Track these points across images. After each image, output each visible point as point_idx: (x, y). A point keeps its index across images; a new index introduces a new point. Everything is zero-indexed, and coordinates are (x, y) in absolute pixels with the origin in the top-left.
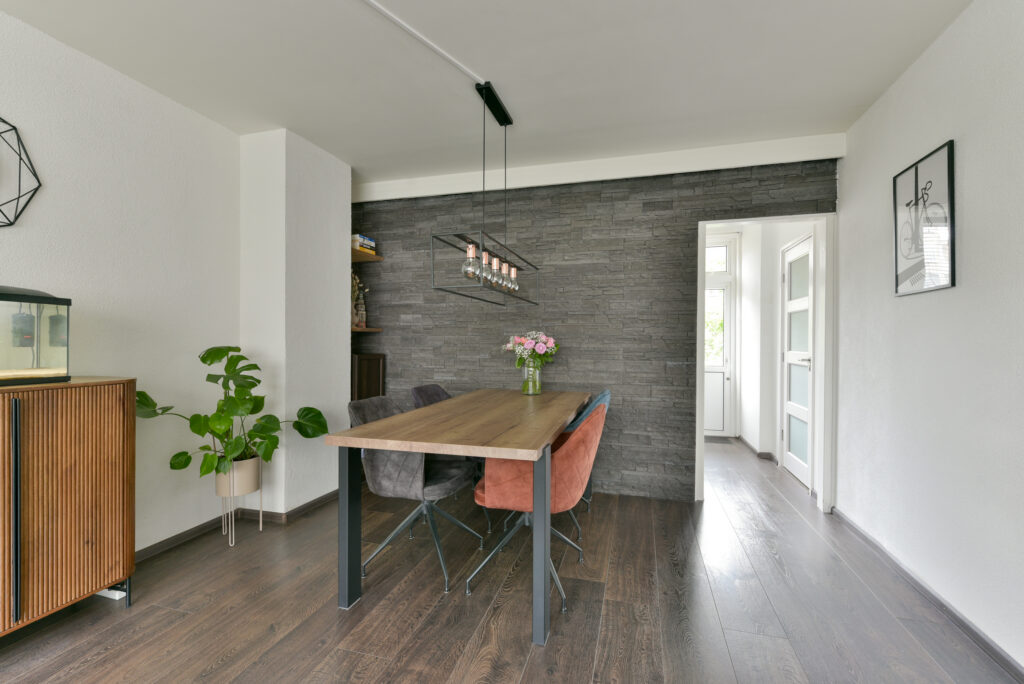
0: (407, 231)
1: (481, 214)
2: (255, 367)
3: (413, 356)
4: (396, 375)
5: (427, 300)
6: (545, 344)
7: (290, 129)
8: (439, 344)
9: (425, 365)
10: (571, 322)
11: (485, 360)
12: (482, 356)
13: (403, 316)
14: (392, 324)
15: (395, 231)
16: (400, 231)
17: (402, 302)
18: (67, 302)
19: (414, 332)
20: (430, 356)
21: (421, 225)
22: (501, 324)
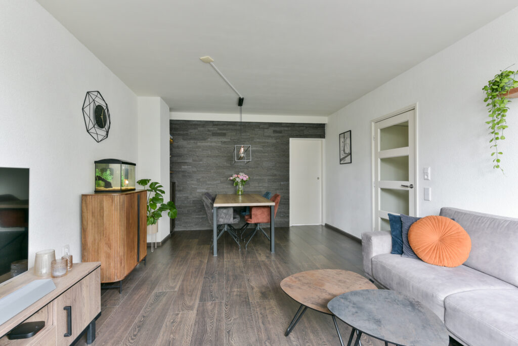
0: (185, 133)
1: (216, 129)
2: (161, 186)
3: (188, 182)
4: (180, 191)
5: (194, 161)
6: (246, 178)
7: (162, 98)
8: (199, 178)
9: (193, 186)
10: (250, 169)
11: (218, 184)
12: (217, 182)
13: (183, 167)
14: (177, 170)
15: (179, 132)
16: (182, 132)
17: (183, 161)
18: (135, 165)
19: (188, 173)
20: (195, 182)
21: (191, 131)
22: (225, 170)
